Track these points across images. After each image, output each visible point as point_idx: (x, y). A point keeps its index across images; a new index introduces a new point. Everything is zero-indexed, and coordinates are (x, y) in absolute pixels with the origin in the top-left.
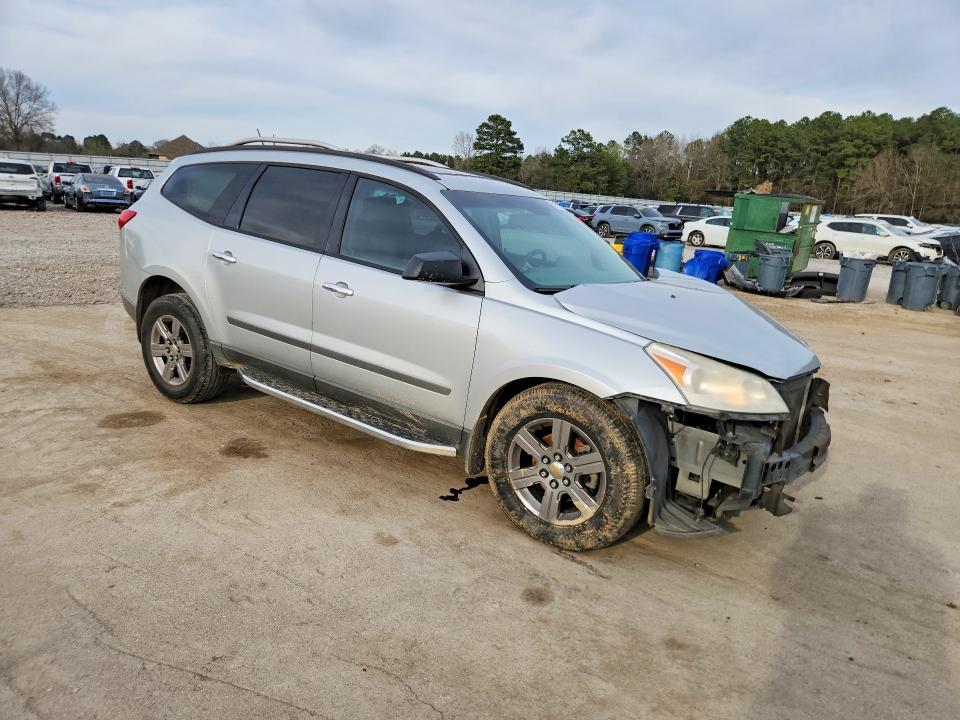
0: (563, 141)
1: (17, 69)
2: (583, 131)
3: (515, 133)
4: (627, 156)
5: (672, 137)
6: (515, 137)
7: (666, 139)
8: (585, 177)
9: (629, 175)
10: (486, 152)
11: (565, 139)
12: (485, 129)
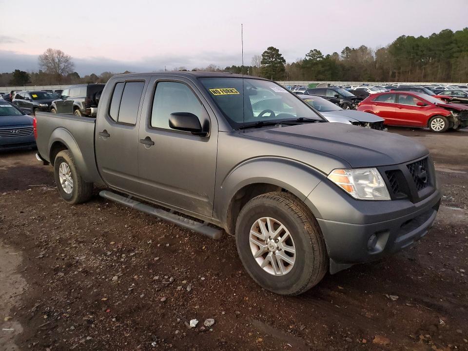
1: (58, 49)
2: (316, 50)
3: (281, 55)
4: (342, 59)
5: (366, 48)
7: (363, 49)
8: (319, 73)
9: (343, 70)
10: (267, 65)
11: (308, 55)
12: (266, 54)
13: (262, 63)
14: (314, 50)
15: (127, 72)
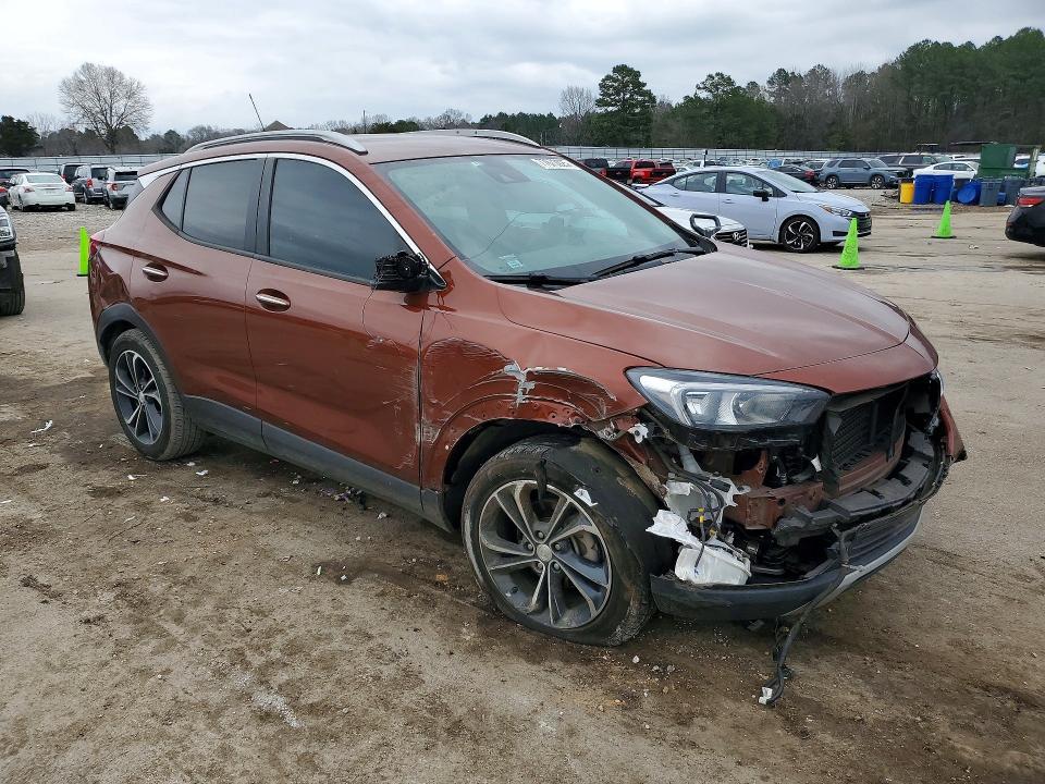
0: (699, 88)
2: (722, 75)
3: (644, 85)
5: (827, 71)
6: (645, 88)
7: (820, 75)
8: (727, 129)
10: (610, 109)
11: (702, 86)
12: (608, 83)
13: (600, 103)
14: (717, 74)
15: (277, 126)
